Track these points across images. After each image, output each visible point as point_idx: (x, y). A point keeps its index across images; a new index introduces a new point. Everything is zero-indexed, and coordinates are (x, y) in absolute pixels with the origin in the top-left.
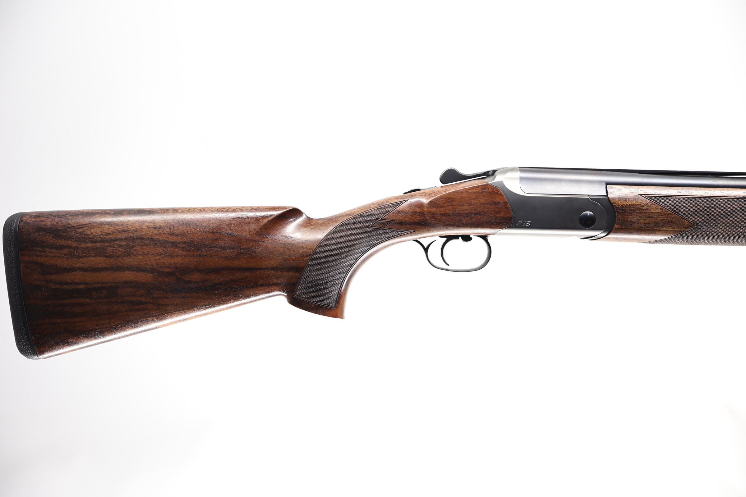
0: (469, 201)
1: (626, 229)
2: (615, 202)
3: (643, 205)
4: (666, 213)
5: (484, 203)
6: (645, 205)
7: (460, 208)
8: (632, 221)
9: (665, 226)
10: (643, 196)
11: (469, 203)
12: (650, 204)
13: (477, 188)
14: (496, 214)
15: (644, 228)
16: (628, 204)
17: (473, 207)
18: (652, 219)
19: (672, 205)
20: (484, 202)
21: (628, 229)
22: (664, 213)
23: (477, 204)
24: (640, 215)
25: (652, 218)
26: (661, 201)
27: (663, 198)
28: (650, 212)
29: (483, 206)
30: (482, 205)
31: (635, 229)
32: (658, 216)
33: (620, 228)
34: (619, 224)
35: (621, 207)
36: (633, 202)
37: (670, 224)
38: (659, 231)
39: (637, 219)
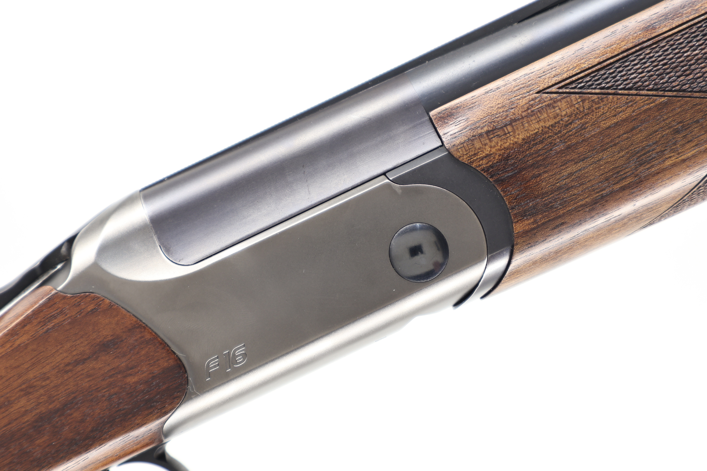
0: (20, 381)
1: (554, 219)
2: (475, 155)
3: (567, 119)
4: (650, 109)
5: (68, 364)
6: (570, 116)
7: (4, 415)
8: (560, 188)
9: (673, 151)
10: (554, 89)
11: (23, 386)
12: (587, 105)
13: (26, 328)
14: (125, 377)
15: (607, 190)
16: (520, 141)
17: (42, 391)
18: (617, 148)
19: (658, 75)
20: (67, 361)
21: (560, 217)
22: (645, 111)
23: (48, 378)
24: (574, 156)
25: (615, 145)
26: (618, 78)
27: (617, 65)
28: (600, 133)
29: (70, 374)
30: (67, 372)
31: (582, 206)
32: (632, 130)
33: (533, 229)
34: (523, 215)
35: (500, 161)
36: (530, 125)
37: (685, 137)
38: (660, 175)
39: (571, 174)
